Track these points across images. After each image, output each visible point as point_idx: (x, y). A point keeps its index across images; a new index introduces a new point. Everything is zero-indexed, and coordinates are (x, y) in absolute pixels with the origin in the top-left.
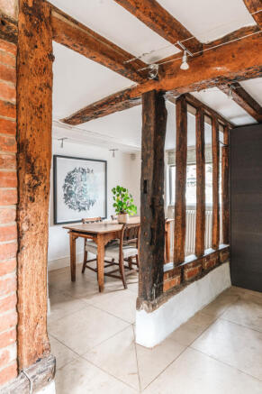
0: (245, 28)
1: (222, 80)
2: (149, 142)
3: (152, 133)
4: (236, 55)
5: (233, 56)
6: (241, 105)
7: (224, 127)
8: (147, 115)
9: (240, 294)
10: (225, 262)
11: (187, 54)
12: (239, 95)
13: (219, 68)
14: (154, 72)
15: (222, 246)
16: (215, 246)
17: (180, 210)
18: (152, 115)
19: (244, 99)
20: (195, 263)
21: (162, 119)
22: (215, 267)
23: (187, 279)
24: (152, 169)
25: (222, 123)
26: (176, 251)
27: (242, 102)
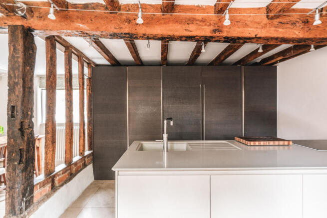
0: (99, 4)
1: (83, 33)
2: (16, 72)
3: (21, 64)
4: (93, 20)
5: (91, 20)
6: (99, 52)
7: (88, 64)
8: (14, 46)
9: (100, 185)
10: (90, 164)
11: (54, 7)
12: (98, 45)
13: (81, 25)
14: (22, 11)
15: (87, 153)
16: (81, 154)
17: (50, 129)
18: (20, 48)
19: (101, 49)
20: (64, 171)
21: (31, 52)
22: (81, 170)
23: (57, 185)
24: (21, 95)
25: (87, 61)
26: (46, 164)
27: (100, 50)
